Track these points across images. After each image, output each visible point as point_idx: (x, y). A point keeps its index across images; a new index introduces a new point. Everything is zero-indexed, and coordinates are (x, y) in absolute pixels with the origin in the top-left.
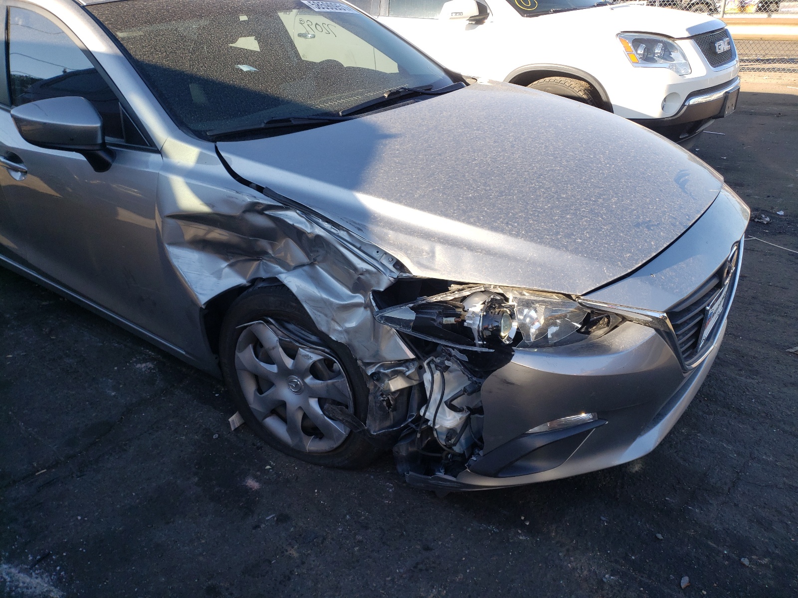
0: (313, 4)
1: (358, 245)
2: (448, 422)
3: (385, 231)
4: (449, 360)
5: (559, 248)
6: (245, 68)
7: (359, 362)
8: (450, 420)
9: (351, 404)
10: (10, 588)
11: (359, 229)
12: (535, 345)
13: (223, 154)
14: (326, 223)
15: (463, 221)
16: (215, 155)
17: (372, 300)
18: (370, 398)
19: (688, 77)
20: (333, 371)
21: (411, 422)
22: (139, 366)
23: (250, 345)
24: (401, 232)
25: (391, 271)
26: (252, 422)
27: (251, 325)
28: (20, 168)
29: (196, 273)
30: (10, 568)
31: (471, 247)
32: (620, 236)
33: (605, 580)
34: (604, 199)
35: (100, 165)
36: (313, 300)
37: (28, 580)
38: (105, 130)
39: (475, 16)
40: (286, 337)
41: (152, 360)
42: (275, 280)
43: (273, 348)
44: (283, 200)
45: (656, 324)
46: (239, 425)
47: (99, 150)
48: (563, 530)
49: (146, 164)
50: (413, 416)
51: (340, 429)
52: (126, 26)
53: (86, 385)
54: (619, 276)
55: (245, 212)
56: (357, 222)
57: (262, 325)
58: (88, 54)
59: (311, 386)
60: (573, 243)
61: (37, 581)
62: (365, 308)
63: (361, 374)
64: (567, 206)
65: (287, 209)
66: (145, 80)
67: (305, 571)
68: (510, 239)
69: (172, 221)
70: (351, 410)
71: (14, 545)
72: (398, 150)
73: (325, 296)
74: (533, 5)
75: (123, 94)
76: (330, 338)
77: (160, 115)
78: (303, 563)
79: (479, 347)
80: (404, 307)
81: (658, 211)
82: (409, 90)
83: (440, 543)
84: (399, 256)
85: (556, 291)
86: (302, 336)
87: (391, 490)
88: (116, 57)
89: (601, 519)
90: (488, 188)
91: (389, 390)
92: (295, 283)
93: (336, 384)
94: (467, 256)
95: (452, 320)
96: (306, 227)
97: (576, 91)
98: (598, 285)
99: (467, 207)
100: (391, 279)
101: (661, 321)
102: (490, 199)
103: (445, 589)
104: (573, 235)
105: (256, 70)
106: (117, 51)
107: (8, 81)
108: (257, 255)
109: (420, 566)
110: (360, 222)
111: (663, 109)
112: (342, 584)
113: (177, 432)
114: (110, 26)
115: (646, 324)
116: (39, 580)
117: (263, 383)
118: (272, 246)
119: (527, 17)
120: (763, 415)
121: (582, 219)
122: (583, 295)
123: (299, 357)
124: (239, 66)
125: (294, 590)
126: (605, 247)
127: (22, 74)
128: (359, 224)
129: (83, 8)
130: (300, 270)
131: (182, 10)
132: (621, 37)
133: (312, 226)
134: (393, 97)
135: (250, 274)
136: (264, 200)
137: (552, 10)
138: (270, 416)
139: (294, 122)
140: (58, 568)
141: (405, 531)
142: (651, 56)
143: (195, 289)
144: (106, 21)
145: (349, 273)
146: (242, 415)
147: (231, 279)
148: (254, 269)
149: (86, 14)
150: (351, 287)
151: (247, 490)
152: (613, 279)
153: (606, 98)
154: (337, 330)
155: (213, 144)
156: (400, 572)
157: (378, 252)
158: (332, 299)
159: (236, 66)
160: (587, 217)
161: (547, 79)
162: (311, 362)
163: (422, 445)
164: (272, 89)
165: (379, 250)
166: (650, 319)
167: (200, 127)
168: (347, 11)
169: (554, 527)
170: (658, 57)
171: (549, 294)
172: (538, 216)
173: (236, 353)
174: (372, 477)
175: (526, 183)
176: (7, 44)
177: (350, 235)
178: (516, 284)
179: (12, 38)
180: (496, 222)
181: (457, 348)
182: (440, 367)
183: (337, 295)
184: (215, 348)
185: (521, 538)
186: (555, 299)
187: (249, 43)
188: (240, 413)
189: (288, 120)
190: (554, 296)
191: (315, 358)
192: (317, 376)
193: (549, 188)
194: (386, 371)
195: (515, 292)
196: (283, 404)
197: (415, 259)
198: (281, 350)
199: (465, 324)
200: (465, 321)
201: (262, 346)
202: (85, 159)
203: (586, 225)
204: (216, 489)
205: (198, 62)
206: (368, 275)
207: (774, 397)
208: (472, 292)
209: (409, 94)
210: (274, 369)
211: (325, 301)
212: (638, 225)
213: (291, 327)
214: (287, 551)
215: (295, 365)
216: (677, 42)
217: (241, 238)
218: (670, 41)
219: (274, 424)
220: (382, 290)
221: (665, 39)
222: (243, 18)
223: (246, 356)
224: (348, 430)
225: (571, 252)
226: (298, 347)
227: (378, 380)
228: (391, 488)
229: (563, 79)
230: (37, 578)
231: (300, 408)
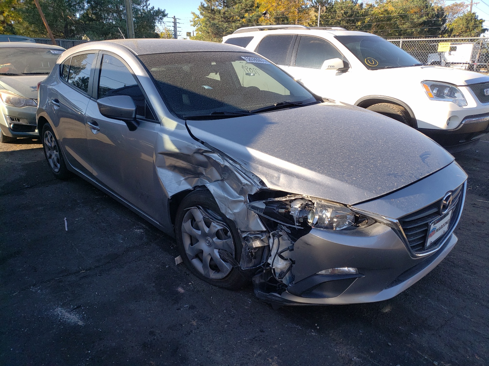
0: (247, 59)
1: (244, 172)
2: (279, 265)
3: (258, 165)
4: (281, 231)
5: (343, 181)
6: (206, 87)
7: (239, 231)
8: (281, 264)
9: (234, 253)
10: (60, 318)
11: (245, 164)
12: (326, 228)
13: (188, 126)
14: (231, 161)
15: (296, 164)
16: (185, 126)
17: (248, 199)
18: (243, 250)
19: (464, 107)
20: (227, 236)
21: (262, 265)
22: (136, 230)
23: (190, 220)
24: (265, 167)
25: (258, 185)
26: (186, 261)
27: (191, 209)
28: (96, 128)
29: (169, 181)
30: (62, 310)
31: (298, 176)
32: (378, 179)
33: (353, 359)
34: (374, 161)
35: (132, 128)
36: (220, 197)
37: (69, 316)
38: (137, 112)
39: (342, 68)
40: (207, 216)
41: (143, 228)
42: (204, 186)
43: (200, 222)
44: (213, 148)
45: (392, 225)
46: (180, 263)
47: (132, 121)
48: (337, 334)
49: (153, 129)
50: (263, 262)
51: (228, 267)
52: (155, 65)
53: (109, 236)
54: (372, 198)
55: (194, 153)
56: (245, 161)
57: (196, 209)
58: (135, 76)
59: (216, 243)
60: (350, 180)
61: (73, 316)
62: (244, 203)
63: (239, 236)
64: (352, 162)
65: (214, 153)
66: (158, 89)
67: (198, 332)
68: (318, 174)
69: (160, 155)
70: (234, 256)
71: (65, 300)
72: (272, 130)
73: (226, 196)
74: (376, 63)
75: (147, 95)
76: (226, 217)
77: (163, 106)
78: (198, 328)
79: (297, 226)
80: (261, 202)
81: (403, 169)
82: (288, 103)
83: (269, 330)
84: (262, 178)
85: (338, 202)
86: (214, 216)
87: (250, 302)
88: (147, 78)
89: (359, 332)
90: (313, 150)
91: (252, 246)
92: (213, 188)
93: (228, 242)
94: (296, 180)
95: (283, 211)
96: (221, 161)
97: (396, 111)
98: (361, 201)
99: (299, 158)
100: (258, 189)
101: (395, 224)
102: (313, 155)
103: (266, 350)
104: (352, 175)
105: (211, 88)
106: (148, 76)
107: (98, 89)
108: (198, 175)
109: (256, 338)
110: (246, 161)
111: (448, 125)
112: (215, 340)
113: (149, 263)
114: (147, 65)
115: (387, 225)
116: (74, 316)
117: (194, 240)
118: (205, 170)
119: (371, 70)
120: (472, 295)
121: (358, 169)
122: (352, 205)
123: (211, 226)
124: (204, 86)
125: (191, 339)
126: (368, 183)
127: (105, 86)
128: (245, 162)
129: (136, 56)
130: (216, 182)
131: (181, 59)
132: (424, 83)
133: (224, 161)
134: (278, 106)
135: (194, 184)
136: (204, 148)
137: (386, 67)
138: (195, 258)
139: (226, 114)
140: (84, 313)
141: (252, 322)
142: (442, 94)
143: (167, 189)
144: (145, 63)
145: (238, 185)
146: (182, 258)
147: (185, 186)
148: (196, 181)
149: (137, 59)
150: (239, 192)
151: (178, 293)
152: (369, 199)
153: (413, 116)
154: (230, 213)
155: (185, 121)
156: (245, 339)
157: (253, 176)
158: (229, 197)
159: (202, 86)
160: (362, 168)
161: (380, 104)
162: (216, 229)
163: (267, 279)
164: (218, 98)
165: (253, 175)
166: (390, 223)
167: (180, 113)
168: (265, 63)
169: (332, 331)
170: (446, 95)
171: (335, 203)
172: (335, 165)
173: (183, 223)
174: (241, 295)
175: (334, 150)
176: (100, 70)
177: (241, 167)
178: (318, 196)
179: (102, 68)
180: (313, 166)
181: (285, 226)
182: (277, 235)
183: (232, 196)
184: (173, 221)
185: (313, 334)
186: (338, 206)
187: (216, 77)
188: (181, 257)
189: (222, 113)
190: (338, 204)
191: (219, 228)
192: (219, 238)
193: (345, 153)
194: (251, 236)
195: (318, 200)
196: (202, 252)
197: (270, 180)
198: (203, 222)
199: (290, 214)
200: (290, 212)
201: (195, 221)
202: (126, 125)
203: (360, 172)
204: (163, 290)
205: (184, 83)
206: (247, 187)
207: (482, 287)
208: (295, 198)
209: (289, 105)
210: (199, 232)
211: (225, 198)
212: (389, 175)
213: (210, 211)
214: (191, 322)
215: (209, 231)
216: (459, 88)
217: (192, 166)
218: (454, 87)
219: (196, 262)
220: (253, 194)
221: (451, 86)
222: (214, 63)
223: (187, 225)
224: (231, 267)
225: (349, 183)
226: (211, 221)
227: (247, 240)
228: (250, 301)
229: (389, 104)
230: (73, 315)
231: (210, 254)
